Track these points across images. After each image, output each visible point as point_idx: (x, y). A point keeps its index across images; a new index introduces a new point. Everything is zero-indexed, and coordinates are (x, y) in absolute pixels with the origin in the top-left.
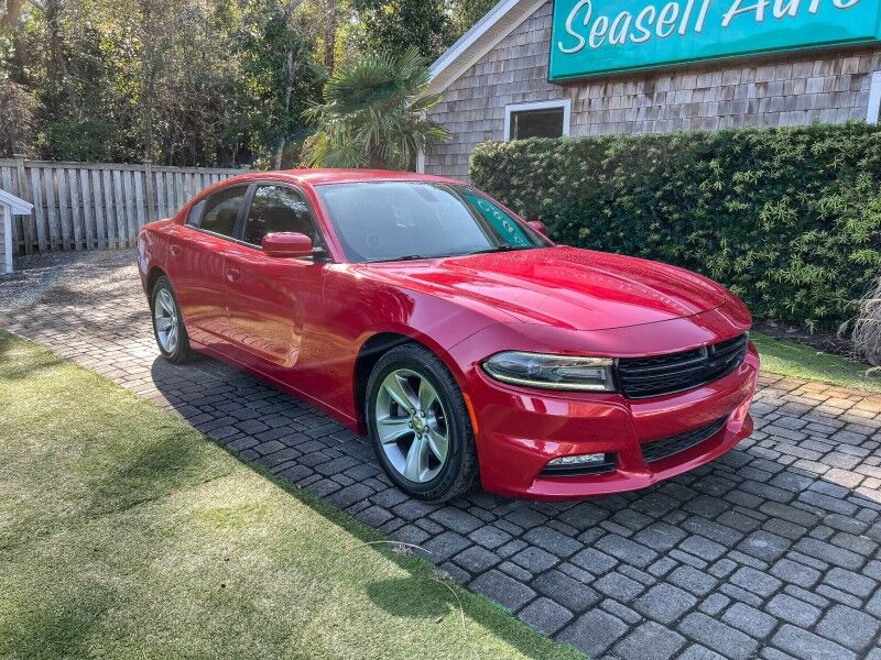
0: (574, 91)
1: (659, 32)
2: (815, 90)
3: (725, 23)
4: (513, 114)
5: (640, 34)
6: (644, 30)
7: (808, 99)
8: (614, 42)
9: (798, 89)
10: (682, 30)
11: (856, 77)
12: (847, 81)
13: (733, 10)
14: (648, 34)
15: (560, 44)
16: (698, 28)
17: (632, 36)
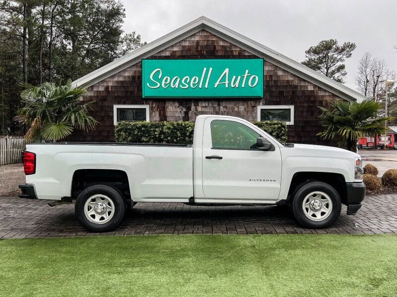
0: (151, 103)
1: (192, 86)
2: (242, 110)
3: (216, 86)
4: (118, 109)
5: (184, 85)
6: (185, 84)
7: (240, 113)
8: (173, 87)
9: (236, 109)
10: (200, 86)
11: (253, 107)
12: (250, 107)
13: (218, 83)
14: (187, 86)
15: (148, 84)
16: (206, 86)
17: (181, 86)
